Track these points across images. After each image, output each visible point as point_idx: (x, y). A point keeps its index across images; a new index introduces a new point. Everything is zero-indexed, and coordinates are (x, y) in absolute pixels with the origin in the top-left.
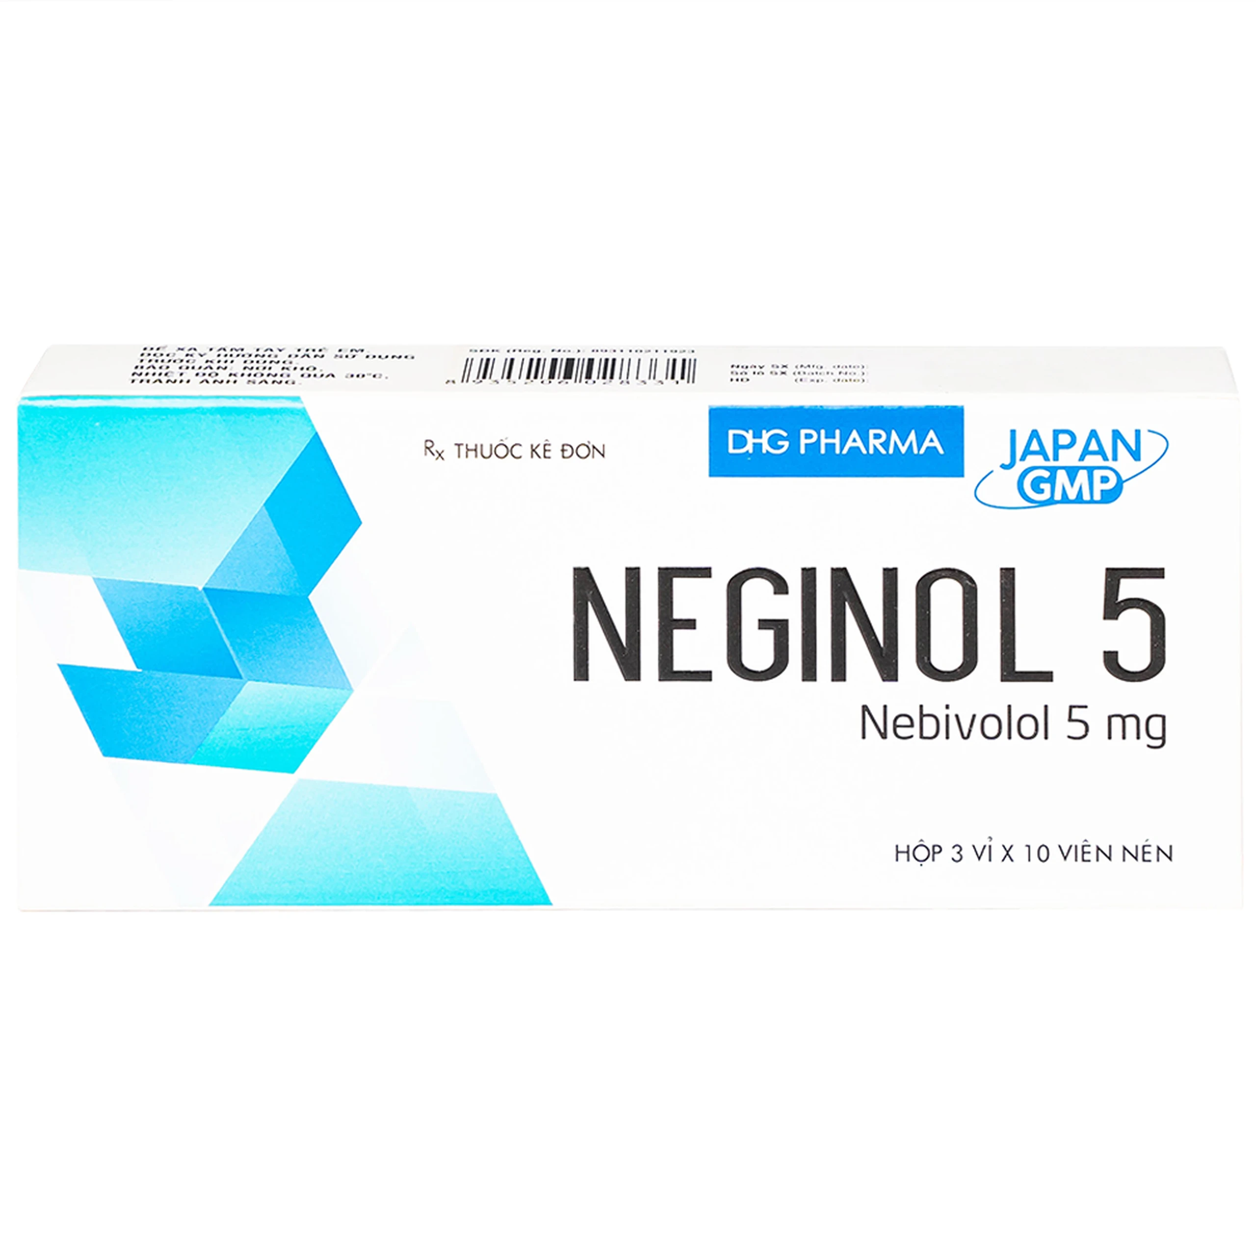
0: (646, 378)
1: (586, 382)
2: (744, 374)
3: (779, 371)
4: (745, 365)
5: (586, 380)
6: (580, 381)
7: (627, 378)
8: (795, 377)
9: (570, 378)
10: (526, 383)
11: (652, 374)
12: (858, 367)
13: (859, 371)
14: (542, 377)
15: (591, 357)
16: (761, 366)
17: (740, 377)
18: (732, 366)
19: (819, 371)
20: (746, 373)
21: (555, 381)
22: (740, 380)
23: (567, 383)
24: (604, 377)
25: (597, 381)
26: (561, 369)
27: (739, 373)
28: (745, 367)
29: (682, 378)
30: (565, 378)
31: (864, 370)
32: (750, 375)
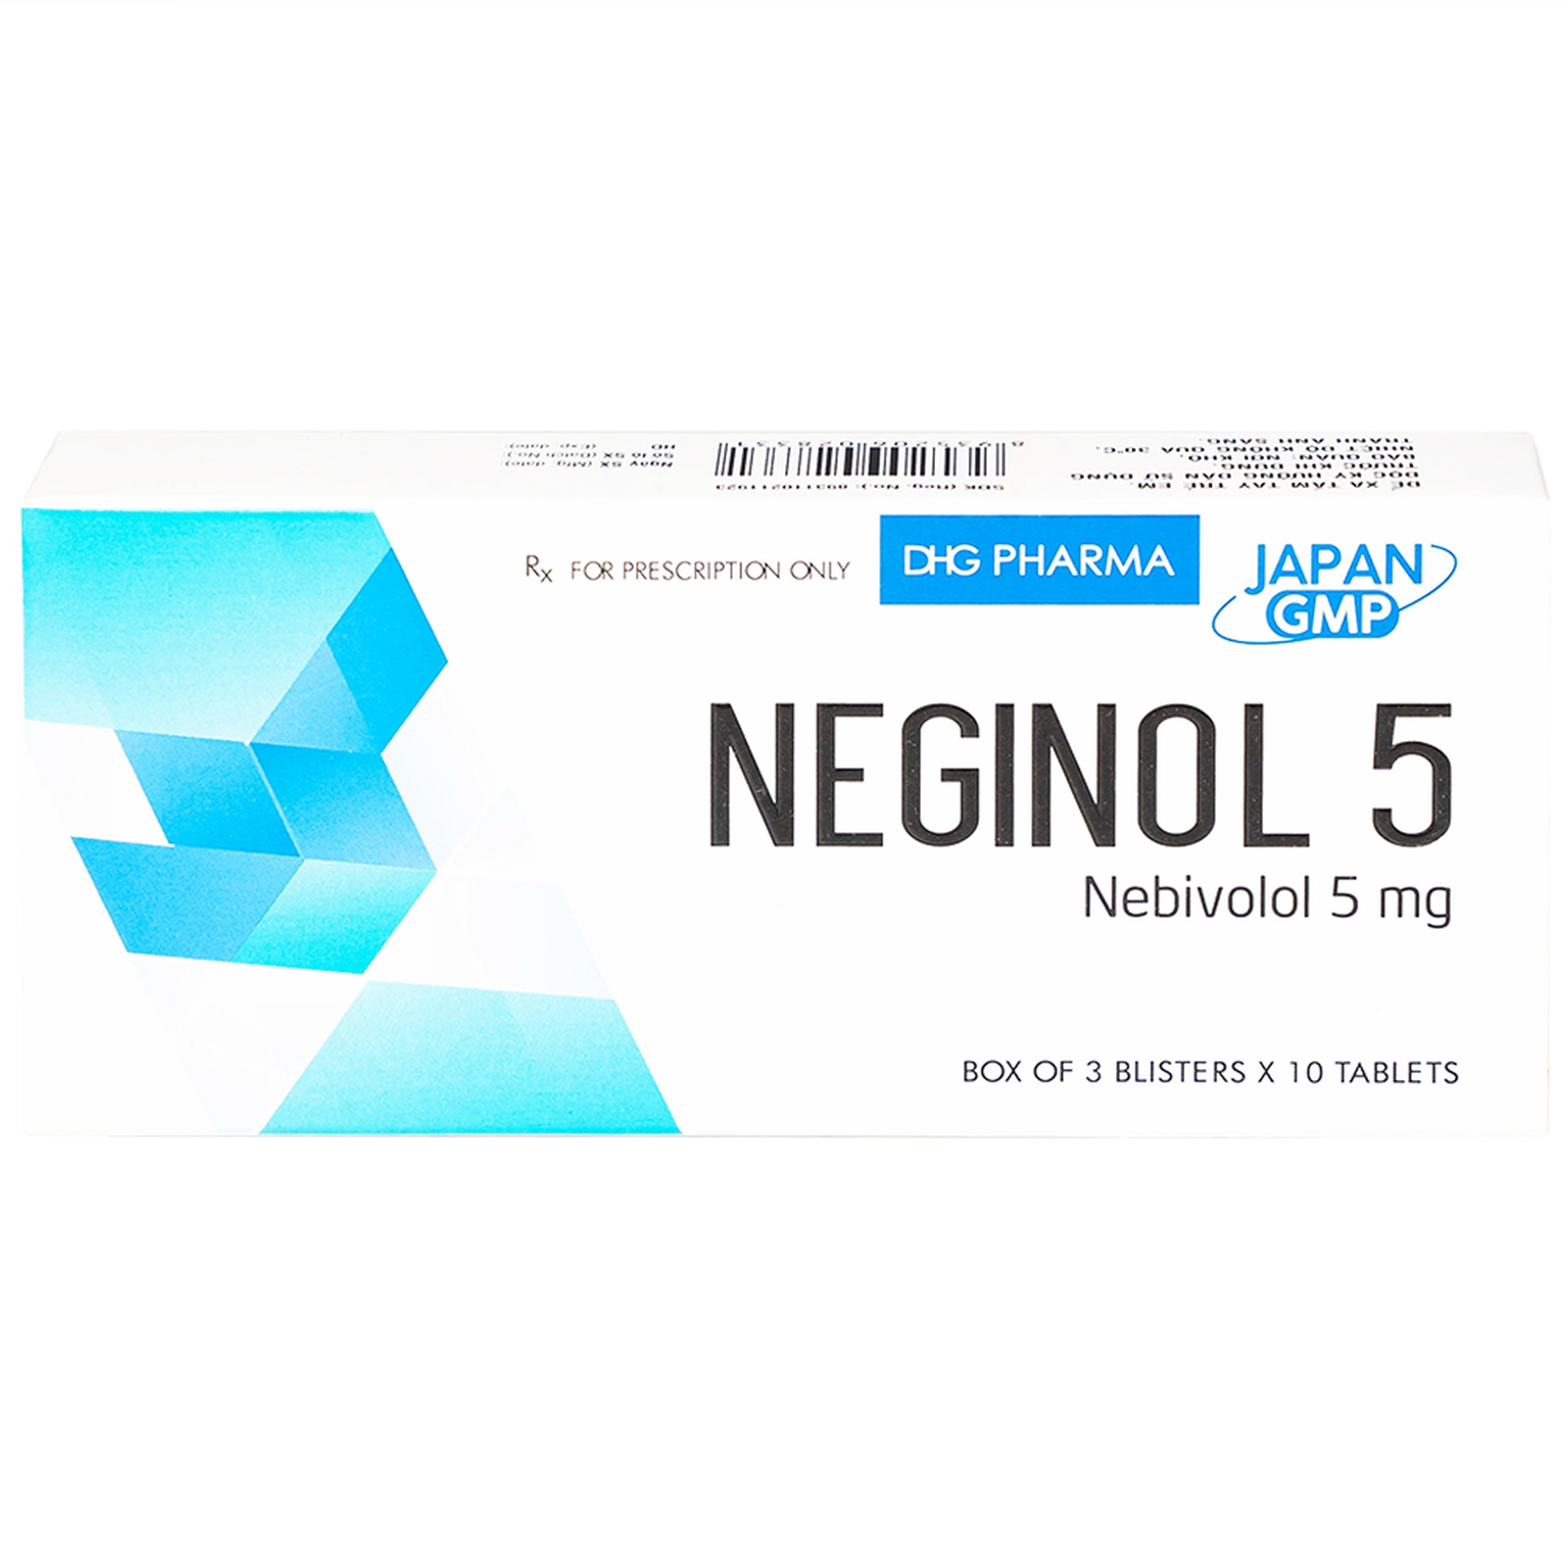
0: (778, 449)
1: (851, 444)
2: (657, 455)
3: (614, 459)
4: (654, 467)
5: (852, 446)
6: (859, 445)
7: (801, 450)
8: (595, 450)
9: (872, 449)
10: (925, 443)
11: (771, 454)
12: (513, 464)
13: (515, 458)
14: (907, 449)
15: (847, 477)
16: (634, 465)
17: (663, 451)
18: (670, 465)
19: (564, 459)
20: (655, 455)
21: (890, 445)
22: (663, 447)
23: (876, 443)
24: (830, 450)
25: (839, 445)
26: (885, 460)
27: (663, 455)
28: (655, 464)
29: (733, 450)
30: (878, 449)
31: (508, 459)
32: (650, 453)
